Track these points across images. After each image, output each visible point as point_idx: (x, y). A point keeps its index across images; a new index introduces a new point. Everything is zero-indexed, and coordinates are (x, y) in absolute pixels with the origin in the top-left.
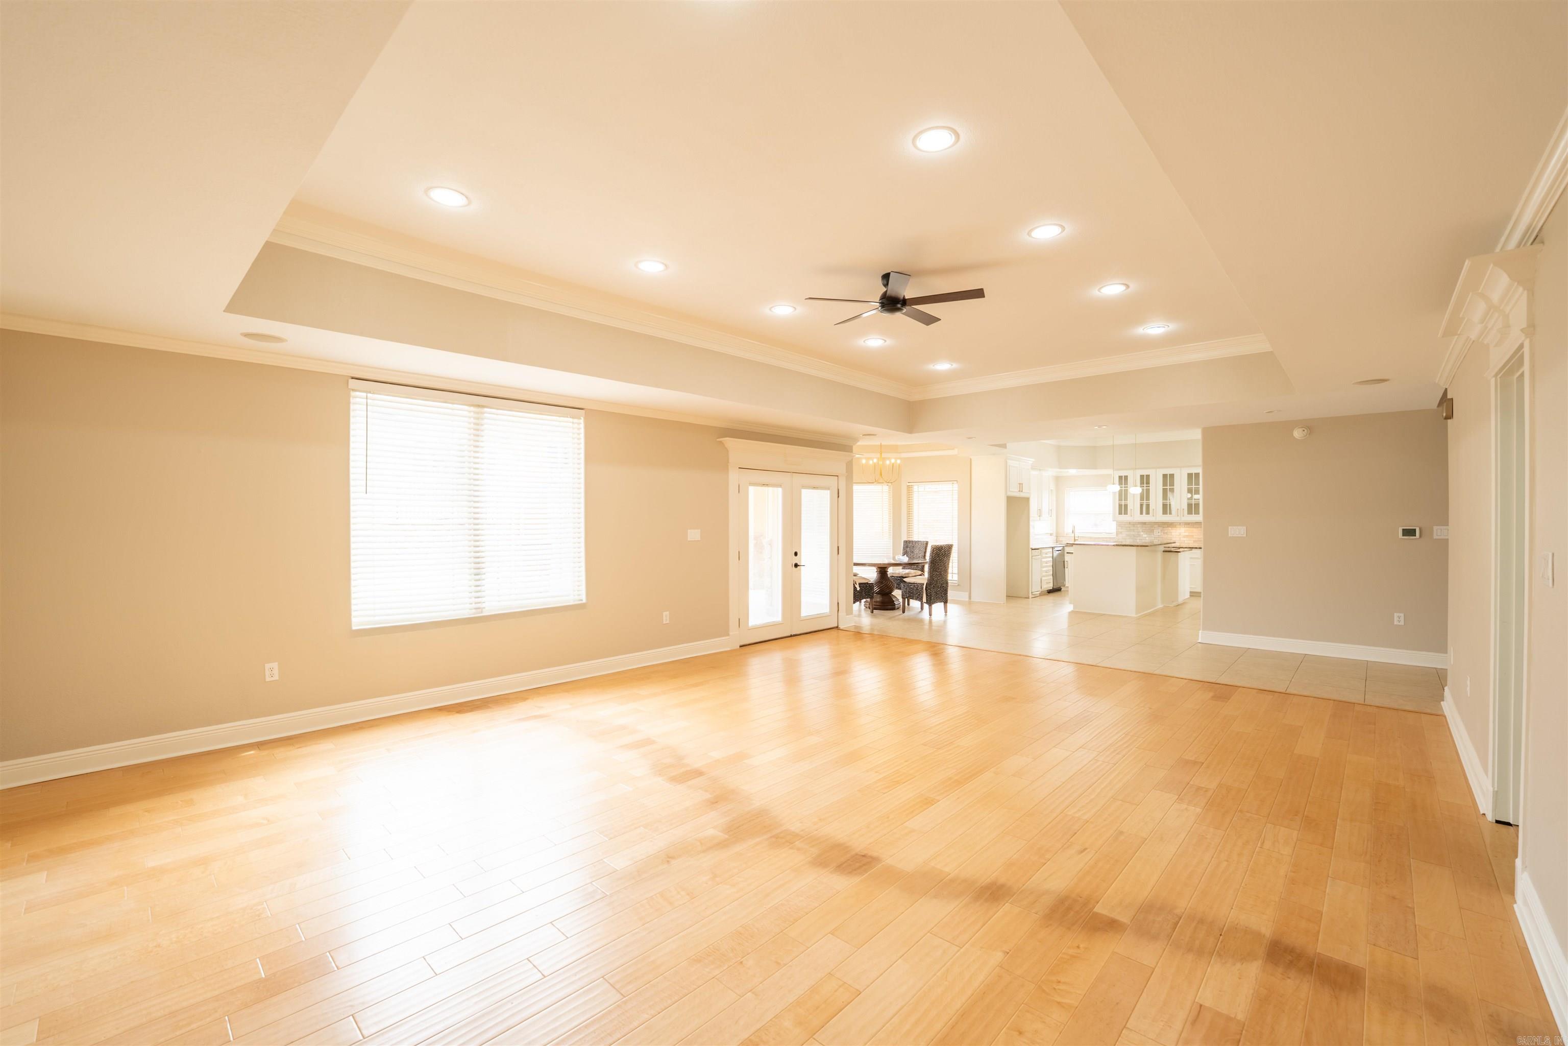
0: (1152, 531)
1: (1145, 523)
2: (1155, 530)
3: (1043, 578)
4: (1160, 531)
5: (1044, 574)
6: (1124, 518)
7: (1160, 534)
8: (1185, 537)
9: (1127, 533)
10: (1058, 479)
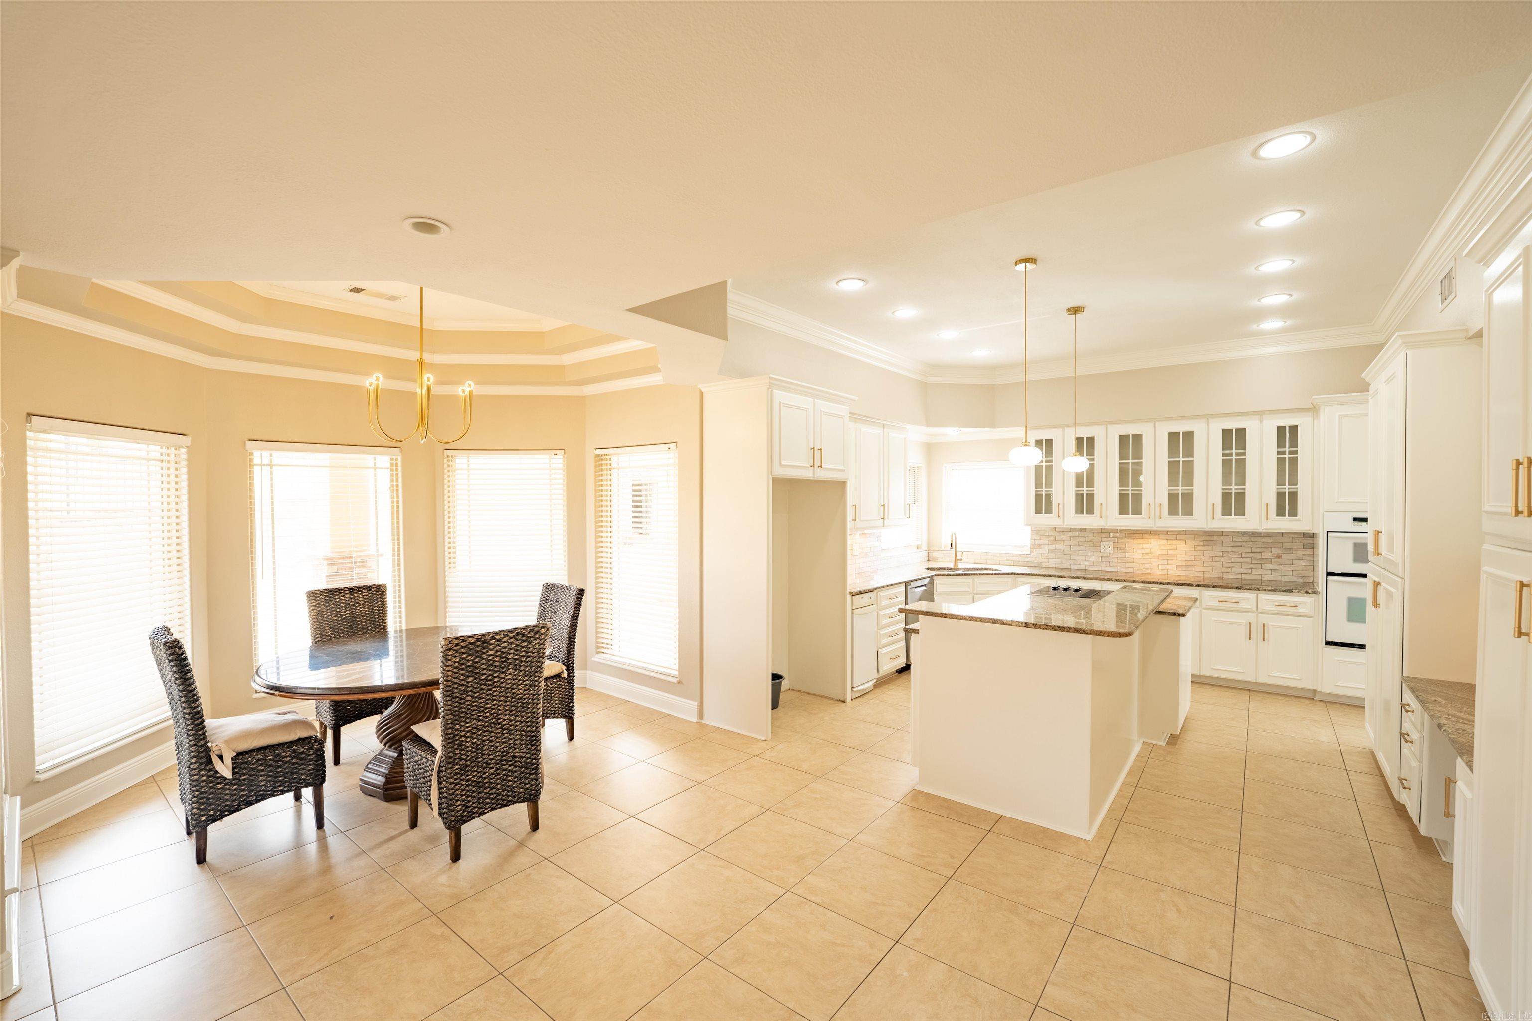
0: (1097, 545)
1: (1083, 530)
2: (1102, 543)
3: (883, 651)
4: (1112, 547)
5: (884, 641)
6: (1044, 519)
7: (1111, 550)
8: (1160, 557)
9: (1053, 547)
10: (930, 449)
